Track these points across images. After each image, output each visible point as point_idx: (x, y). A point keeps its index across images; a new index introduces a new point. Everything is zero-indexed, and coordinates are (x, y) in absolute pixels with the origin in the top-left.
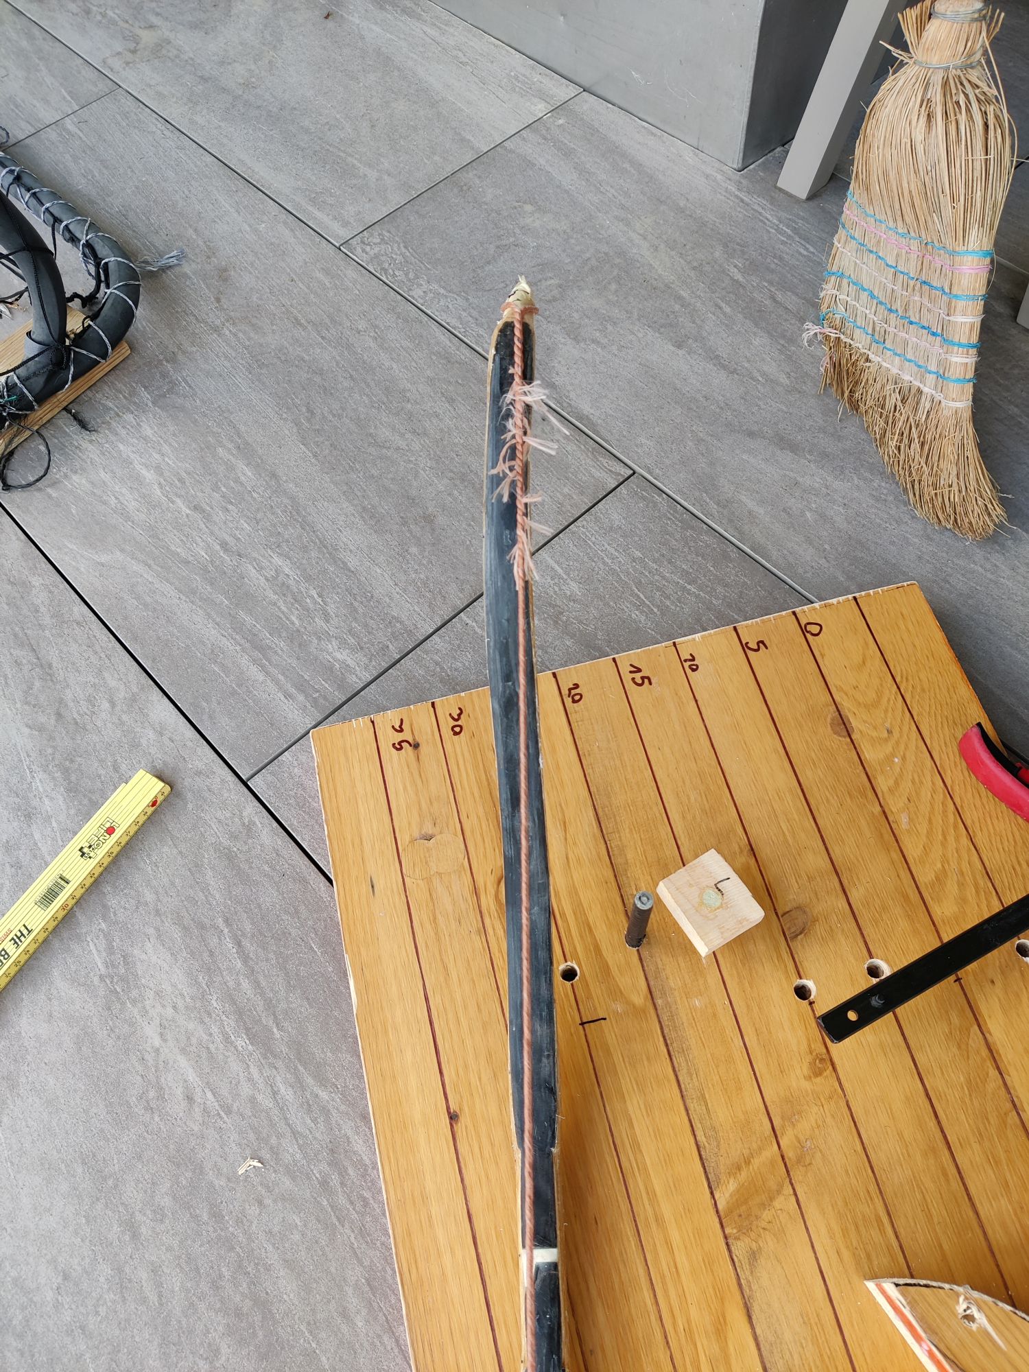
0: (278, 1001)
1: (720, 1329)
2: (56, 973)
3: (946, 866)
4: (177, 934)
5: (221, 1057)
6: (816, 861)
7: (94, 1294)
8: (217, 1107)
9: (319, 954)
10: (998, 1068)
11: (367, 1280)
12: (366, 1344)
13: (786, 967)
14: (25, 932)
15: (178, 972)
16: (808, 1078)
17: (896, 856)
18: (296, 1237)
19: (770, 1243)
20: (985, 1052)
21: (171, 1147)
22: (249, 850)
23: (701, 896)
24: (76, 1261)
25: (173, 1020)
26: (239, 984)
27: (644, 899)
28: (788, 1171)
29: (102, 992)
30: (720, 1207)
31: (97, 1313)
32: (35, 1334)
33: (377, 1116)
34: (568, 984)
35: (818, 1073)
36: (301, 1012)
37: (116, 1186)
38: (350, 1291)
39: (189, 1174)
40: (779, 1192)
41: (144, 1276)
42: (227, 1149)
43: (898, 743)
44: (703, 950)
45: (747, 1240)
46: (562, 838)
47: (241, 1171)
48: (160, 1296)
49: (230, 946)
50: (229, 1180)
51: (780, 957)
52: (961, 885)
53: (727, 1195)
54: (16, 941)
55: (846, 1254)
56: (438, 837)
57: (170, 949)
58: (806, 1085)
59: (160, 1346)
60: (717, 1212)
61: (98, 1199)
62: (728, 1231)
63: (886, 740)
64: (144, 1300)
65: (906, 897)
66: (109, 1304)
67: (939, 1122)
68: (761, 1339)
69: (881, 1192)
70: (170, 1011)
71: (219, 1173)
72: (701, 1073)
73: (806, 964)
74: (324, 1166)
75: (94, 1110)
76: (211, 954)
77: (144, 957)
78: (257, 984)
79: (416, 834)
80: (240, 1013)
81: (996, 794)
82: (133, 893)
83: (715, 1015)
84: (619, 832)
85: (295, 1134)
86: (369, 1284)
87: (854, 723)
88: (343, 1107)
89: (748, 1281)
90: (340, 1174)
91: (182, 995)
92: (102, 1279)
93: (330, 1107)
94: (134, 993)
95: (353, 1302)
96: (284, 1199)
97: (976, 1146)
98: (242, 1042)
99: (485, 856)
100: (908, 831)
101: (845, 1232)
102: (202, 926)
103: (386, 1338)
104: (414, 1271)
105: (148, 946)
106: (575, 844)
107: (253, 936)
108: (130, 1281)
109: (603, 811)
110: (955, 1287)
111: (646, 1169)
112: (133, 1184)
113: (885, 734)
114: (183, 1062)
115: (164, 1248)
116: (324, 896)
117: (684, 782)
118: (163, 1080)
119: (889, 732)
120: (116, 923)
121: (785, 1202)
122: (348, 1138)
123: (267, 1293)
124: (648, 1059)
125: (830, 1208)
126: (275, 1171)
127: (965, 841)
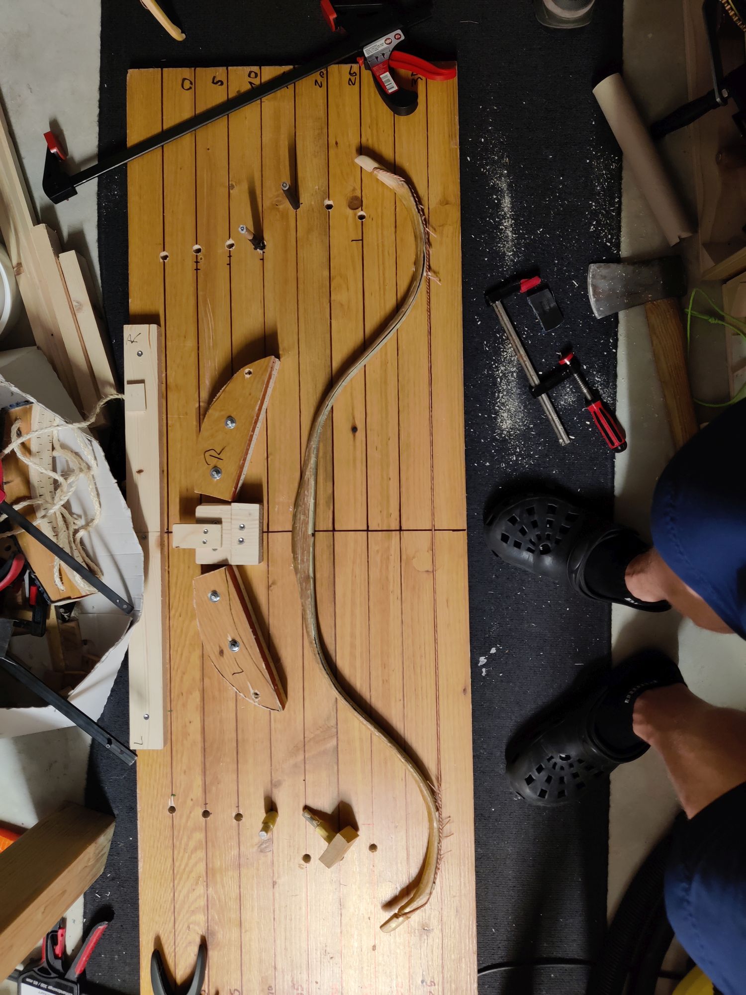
3: (190, 855)
6: (246, 873)
10: (205, 765)
19: (320, 722)
28: (304, 746)
30: (335, 739)
35: (279, 780)
45: (329, 725)
53: (331, 743)
58: (285, 778)
62: (335, 730)
67: (237, 750)
84: (333, 909)
97: (226, 738)
100: (200, 876)
111: (362, 760)
121: (310, 734)
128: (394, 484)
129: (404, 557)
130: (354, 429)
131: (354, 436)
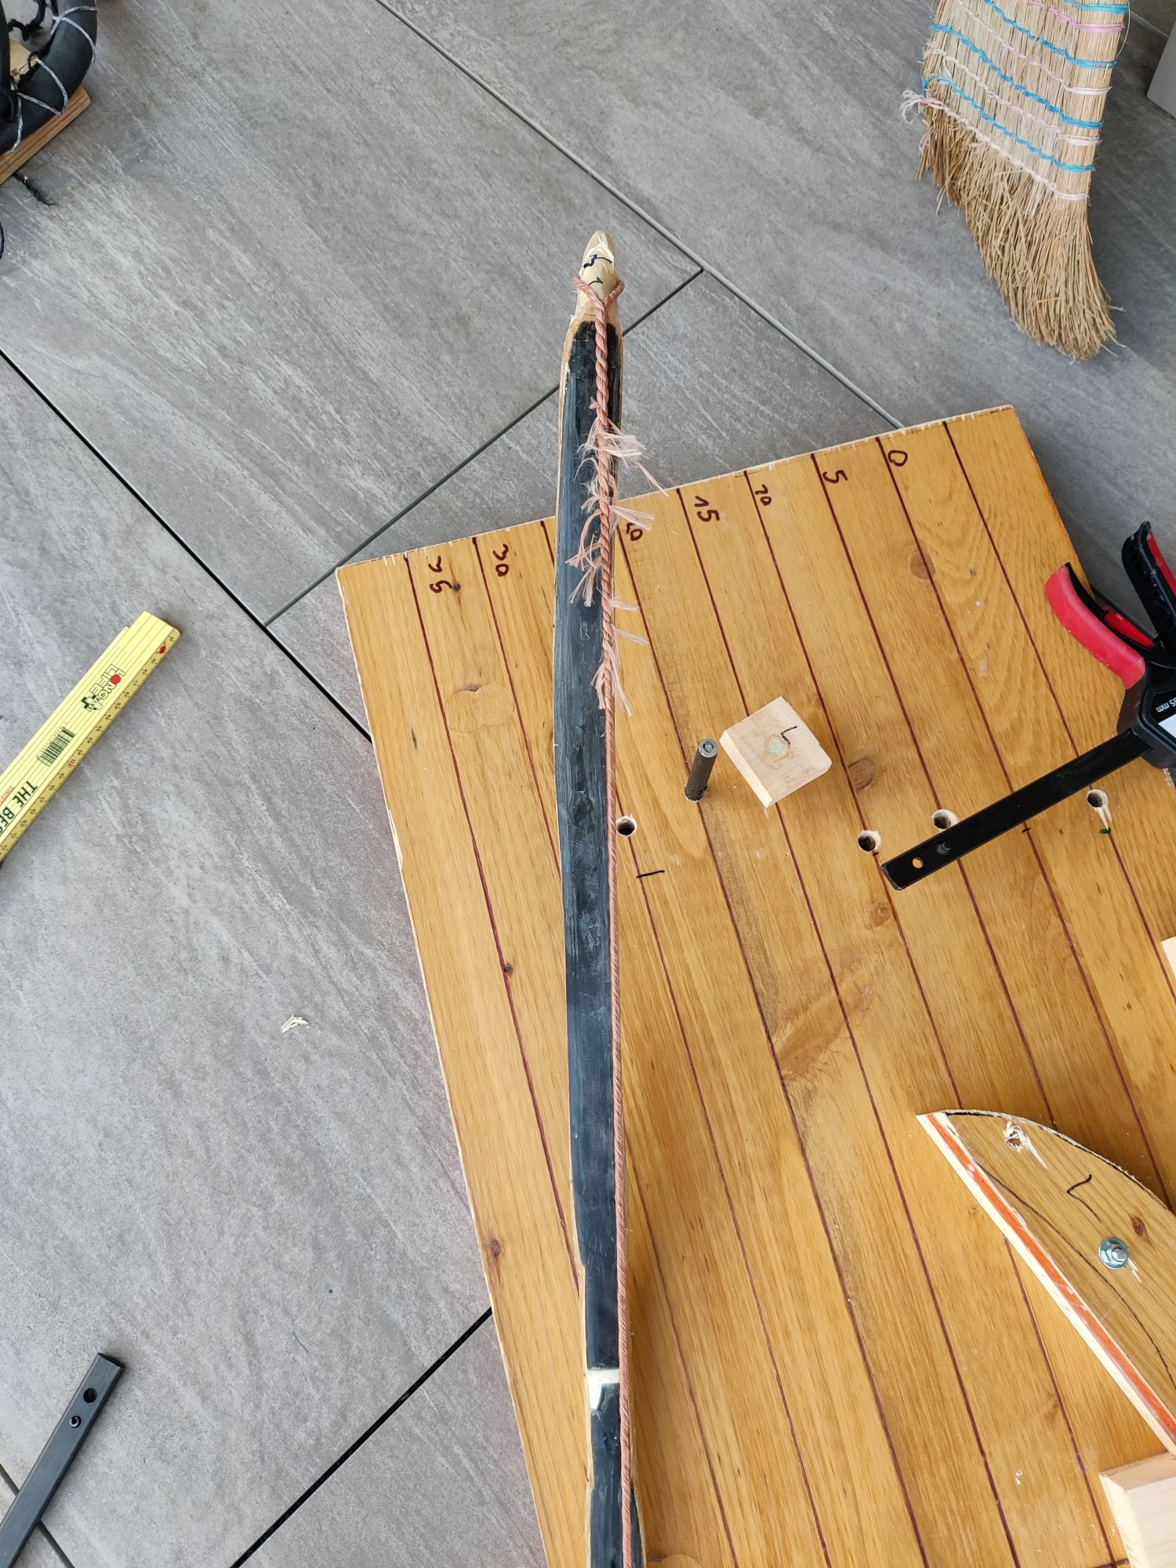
0: (316, 859)
1: (774, 1162)
2: (67, 833)
3: (1023, 715)
4: (199, 791)
5: (257, 917)
6: (888, 710)
7: (138, 1150)
8: (256, 967)
9: (358, 810)
10: (1060, 916)
11: (421, 1129)
12: (421, 1188)
13: (851, 818)
14: (29, 790)
15: (204, 830)
16: (869, 927)
17: (971, 704)
18: (346, 1090)
20: (1048, 900)
21: (209, 1007)
22: (274, 702)
23: (766, 745)
24: (116, 1119)
25: (202, 880)
26: (272, 843)
27: (708, 747)
28: (845, 1016)
29: (120, 852)
30: (777, 1050)
31: (143, 1167)
32: (80, 1188)
33: (428, 971)
34: (625, 838)
35: (879, 922)
36: (341, 871)
37: (152, 1047)
38: (403, 1139)
39: (229, 1034)
40: (836, 1035)
41: (190, 1131)
42: (268, 1008)
43: (981, 585)
44: (766, 799)
45: (803, 1081)
47: (285, 1029)
48: (208, 1150)
49: (259, 803)
50: (272, 1038)
51: (845, 809)
52: (1037, 734)
53: (784, 1039)
54: (20, 798)
55: (899, 1092)
56: (485, 688)
57: (192, 806)
58: (867, 934)
59: (211, 1195)
60: (774, 1054)
61: (134, 1060)
62: (784, 1072)
63: (969, 582)
64: (191, 1154)
65: (978, 747)
66: (155, 1158)
67: (998, 968)
68: (814, 1170)
69: (936, 1034)
70: (197, 872)
71: (261, 1030)
72: (760, 923)
73: (871, 815)
74: (372, 1022)
75: (122, 972)
76: (239, 811)
77: (164, 815)
78: (291, 843)
79: (460, 684)
80: (274, 873)
81: (1079, 639)
82: (145, 747)
83: (776, 867)
84: (680, 682)
85: (340, 992)
86: (422, 1133)
87: (936, 563)
88: (390, 965)
89: (803, 1118)
90: (389, 1029)
91: (210, 856)
92: (145, 1136)
93: (376, 964)
94: (156, 853)
95: (407, 1150)
96: (331, 1055)
97: (1033, 991)
98: (278, 902)
99: (536, 708)
100: (986, 680)
101: (900, 1072)
102: (226, 783)
103: (441, 1182)
104: (469, 1117)
105: (168, 803)
106: (632, 693)
107: (284, 793)
108: (175, 1136)
109: (663, 658)
110: (1004, 1115)
111: (703, 1015)
112: (170, 1044)
113: (969, 576)
114: (215, 923)
115: (208, 1105)
116: (360, 750)
117: (751, 628)
118: (195, 941)
119: (973, 573)
120: (130, 780)
121: (842, 1045)
122: (396, 994)
123: (318, 1144)
124: (707, 910)
125: (886, 1050)
126: (321, 1028)
127: (1044, 690)
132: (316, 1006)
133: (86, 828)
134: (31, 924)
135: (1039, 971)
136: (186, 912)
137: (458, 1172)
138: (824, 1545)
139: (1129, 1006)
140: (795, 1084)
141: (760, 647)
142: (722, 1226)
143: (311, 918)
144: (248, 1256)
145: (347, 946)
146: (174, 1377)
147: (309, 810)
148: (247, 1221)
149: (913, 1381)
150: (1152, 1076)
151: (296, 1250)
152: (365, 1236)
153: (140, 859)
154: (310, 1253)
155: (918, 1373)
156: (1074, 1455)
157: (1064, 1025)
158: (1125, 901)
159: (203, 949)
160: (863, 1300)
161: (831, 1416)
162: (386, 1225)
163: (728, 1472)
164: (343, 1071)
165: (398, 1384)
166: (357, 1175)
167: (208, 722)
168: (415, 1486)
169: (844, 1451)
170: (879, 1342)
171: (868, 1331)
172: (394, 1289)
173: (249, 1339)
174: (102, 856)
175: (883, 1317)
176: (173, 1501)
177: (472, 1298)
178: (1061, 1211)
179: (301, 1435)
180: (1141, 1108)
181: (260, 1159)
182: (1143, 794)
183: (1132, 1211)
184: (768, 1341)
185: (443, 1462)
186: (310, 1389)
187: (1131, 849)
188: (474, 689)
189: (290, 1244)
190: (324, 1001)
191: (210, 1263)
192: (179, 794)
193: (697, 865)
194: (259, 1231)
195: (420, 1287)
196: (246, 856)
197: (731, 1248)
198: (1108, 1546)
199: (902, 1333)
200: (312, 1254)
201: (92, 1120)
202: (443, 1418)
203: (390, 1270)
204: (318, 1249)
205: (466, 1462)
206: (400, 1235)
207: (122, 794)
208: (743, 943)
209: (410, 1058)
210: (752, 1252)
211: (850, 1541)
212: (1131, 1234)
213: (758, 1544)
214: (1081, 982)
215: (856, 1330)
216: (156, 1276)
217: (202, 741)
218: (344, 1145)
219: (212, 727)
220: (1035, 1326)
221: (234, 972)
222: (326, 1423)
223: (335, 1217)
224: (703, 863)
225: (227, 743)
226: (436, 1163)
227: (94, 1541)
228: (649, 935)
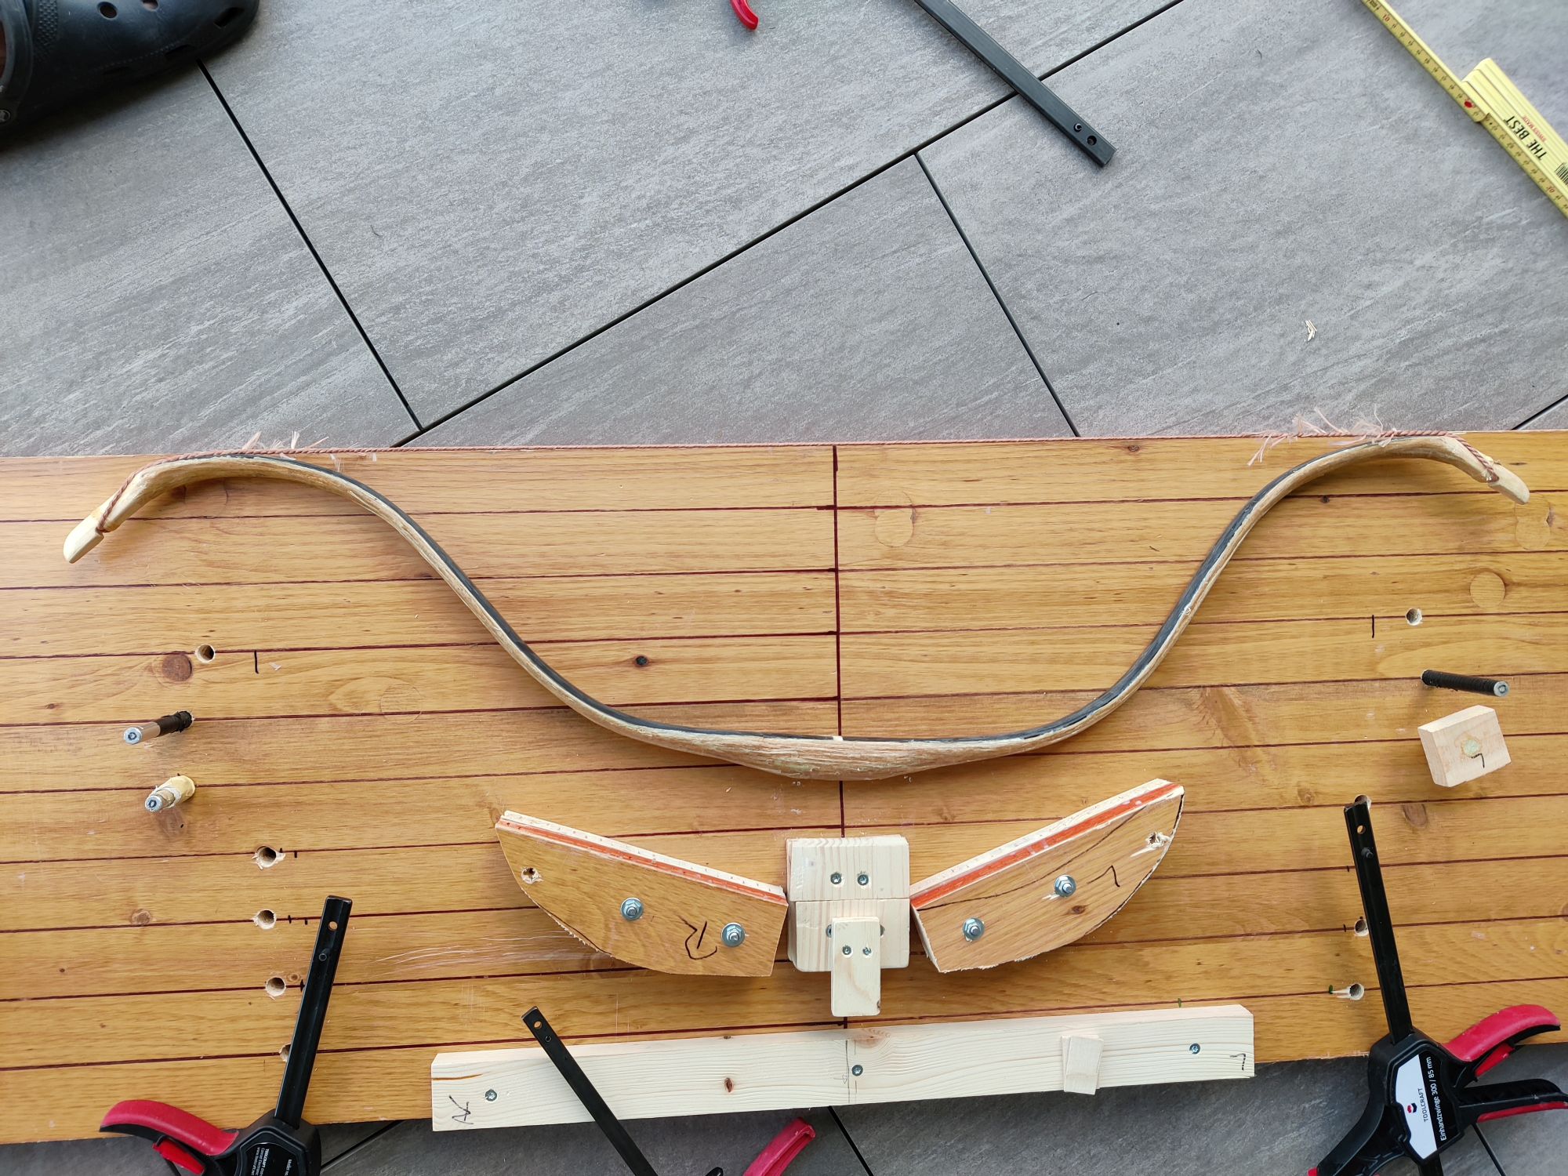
0: (1430, 369)
3: (1433, 954)
4: (1503, 287)
5: (1395, 315)
6: (1461, 849)
7: (1246, 199)
8: (1358, 308)
9: (1461, 408)
10: (1276, 933)
11: (1214, 411)
13: (1382, 794)
14: (1539, 154)
15: (1471, 286)
16: (1298, 784)
17: (1451, 917)
18: (1253, 361)
19: (1194, 719)
20: (1289, 928)
21: (1336, 268)
23: (1475, 739)
24: (1270, 186)
25: (1433, 278)
26: (1450, 337)
27: (1502, 689)
28: (1238, 747)
29: (1468, 218)
30: (1225, 689)
31: (1233, 201)
32: (1228, 152)
34: (1405, 614)
35: (1301, 793)
36: (1416, 387)
37: (1316, 221)
38: (1209, 397)
39: (1314, 280)
40: (1226, 736)
41: (1250, 239)
42: (1325, 313)
43: (1547, 955)
44: (1430, 727)
45: (1199, 702)
46: (1524, 638)
47: (1308, 323)
48: (1234, 251)
49: (1483, 333)
50: (1304, 312)
51: (1391, 792)
53: (1232, 697)
54: (1534, 146)
56: (1548, 529)
57: (1492, 280)
58: (1294, 781)
59: (1203, 248)
60: (1222, 686)
61: (1310, 206)
62: (1208, 690)
63: (1552, 946)
64: (1234, 238)
65: (1416, 911)
66: (1237, 211)
67: (1248, 873)
70: (1440, 275)
71: (1310, 305)
72: (1318, 702)
73: (1382, 811)
74: (1298, 390)
76: (1480, 316)
77: (1490, 256)
78: (1446, 352)
79: (1555, 510)
80: (1426, 335)
81: (1493, 1017)
82: (1547, 250)
83: (1358, 726)
84: (1520, 689)
85: (1326, 369)
91: (1451, 287)
92: (1254, 207)
93: (1339, 401)
94: (1461, 246)
95: (1202, 398)
96: (1281, 354)
97: (1226, 894)
98: (1404, 334)
99: (1523, 567)
100: (1470, 934)
102: (1505, 309)
104: (1226, 448)
105: (1498, 261)
106: (1517, 648)
107: (1487, 354)
108: (1249, 228)
109: (1540, 681)
110: (1173, 836)
111: (1261, 640)
112: (1316, 235)
113: (1557, 947)
114: (1399, 283)
115: (1266, 256)
116: (1506, 421)
118: (1388, 265)
119: (1559, 952)
120: (1524, 234)
121: (1218, 739)
123: (1220, 333)
124: (1337, 664)
126: (1302, 350)
127: (1451, 979)
128: (747, 583)
129: (887, 563)
130: (641, 662)
131: (654, 662)
132: (1319, 349)
133: (1493, 194)
134: (1428, 141)
135: (1238, 904)
136: (1411, 262)
137: (1178, 432)
138: (897, 632)
139: (1199, 964)
140: (1199, 695)
141: (1535, 761)
142: (1113, 616)
143: (1385, 357)
144: (1155, 268)
145: (1358, 380)
146: (1087, 201)
147: (1469, 371)
148: (1179, 271)
149: (984, 723)
150: (1147, 964)
151: (1151, 304)
152: (1150, 356)
153: (1459, 232)
154: (1147, 314)
155: (987, 728)
156: (913, 822)
157: (1197, 910)
158: (1276, 987)
159: (1380, 271)
160: (1043, 703)
161: (973, 660)
162: (1154, 373)
163: (955, 579)
164: (1268, 361)
165: (1047, 361)
166: (1193, 358)
167: (1557, 303)
168: (979, 360)
169: (950, 662)
170: (1014, 706)
171: (1022, 701)
172: (1111, 370)
173: (1100, 259)
174: (1469, 204)
175: (1029, 714)
176: (1008, 189)
177: (1090, 425)
178: (1100, 857)
179: (1030, 285)
180: (1127, 948)
181: (1220, 288)
182: (1353, 1029)
183: (1089, 909)
184: (1030, 628)
185: (990, 383)
186: (1057, 298)
187: (1314, 1005)
188: (1549, 520)
189: (1156, 300)
190: (1321, 357)
191: (1156, 240)
192: (1504, 271)
193: (1372, 665)
194: (1169, 280)
195: (1107, 389)
196: (1444, 315)
197: (1097, 618)
198: (854, 827)
199: (1014, 724)
200: (1146, 315)
201: (1274, 168)
202: (1018, 388)
203: (1123, 370)
204: (1148, 320)
205: (986, 399)
206: (1145, 381)
207: (1514, 225)
208: (1307, 685)
209: (1266, 413)
210: (1091, 633)
211: (894, 651)
212: (1074, 903)
213: (906, 588)
214: (1225, 933)
215: (1024, 693)
216: (1157, 200)
217: (1543, 296)
218: (1215, 352)
219: (1552, 305)
220: (1000, 821)
221: (1357, 291)
222: (1033, 304)
223: (1167, 336)
224: (1373, 670)
225: (1537, 315)
226: (1187, 418)
227: (995, 130)
228: (1327, 614)
